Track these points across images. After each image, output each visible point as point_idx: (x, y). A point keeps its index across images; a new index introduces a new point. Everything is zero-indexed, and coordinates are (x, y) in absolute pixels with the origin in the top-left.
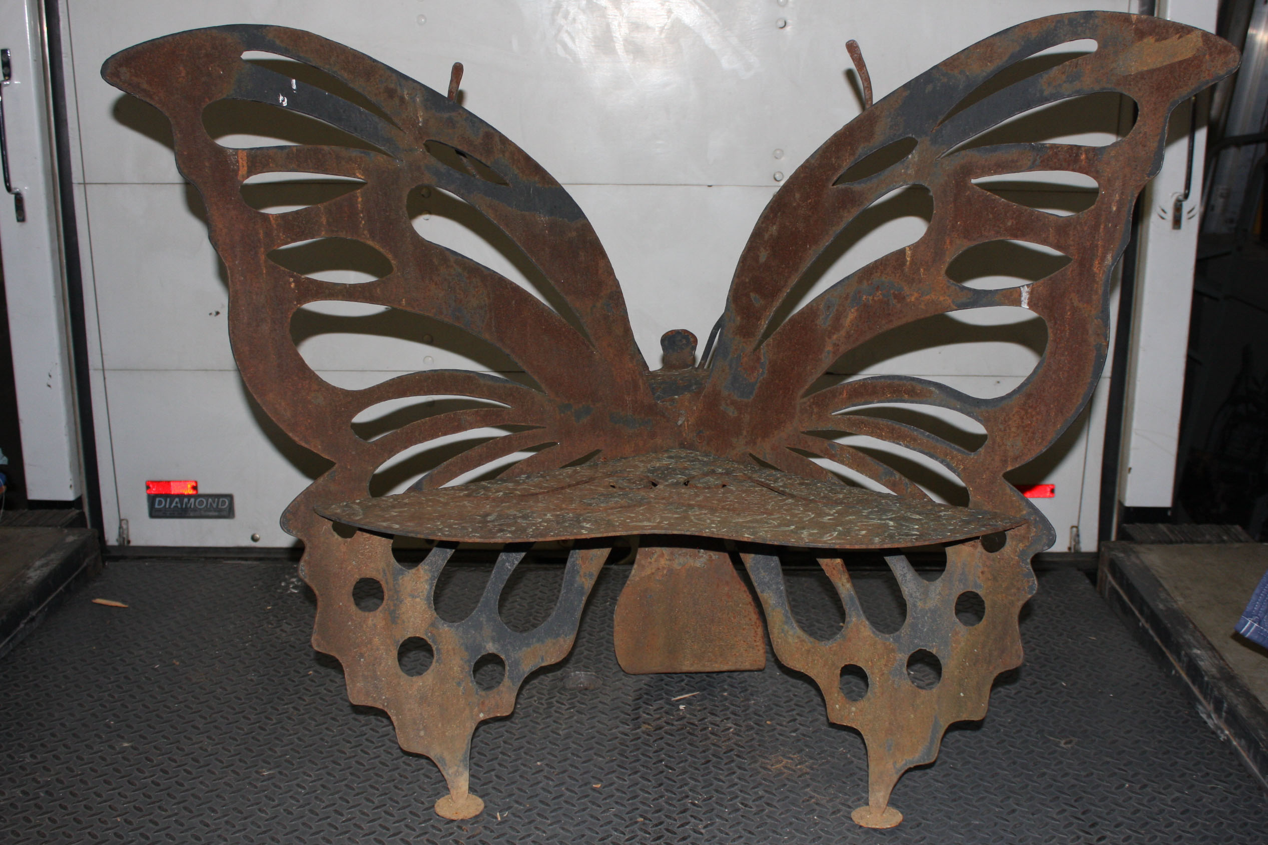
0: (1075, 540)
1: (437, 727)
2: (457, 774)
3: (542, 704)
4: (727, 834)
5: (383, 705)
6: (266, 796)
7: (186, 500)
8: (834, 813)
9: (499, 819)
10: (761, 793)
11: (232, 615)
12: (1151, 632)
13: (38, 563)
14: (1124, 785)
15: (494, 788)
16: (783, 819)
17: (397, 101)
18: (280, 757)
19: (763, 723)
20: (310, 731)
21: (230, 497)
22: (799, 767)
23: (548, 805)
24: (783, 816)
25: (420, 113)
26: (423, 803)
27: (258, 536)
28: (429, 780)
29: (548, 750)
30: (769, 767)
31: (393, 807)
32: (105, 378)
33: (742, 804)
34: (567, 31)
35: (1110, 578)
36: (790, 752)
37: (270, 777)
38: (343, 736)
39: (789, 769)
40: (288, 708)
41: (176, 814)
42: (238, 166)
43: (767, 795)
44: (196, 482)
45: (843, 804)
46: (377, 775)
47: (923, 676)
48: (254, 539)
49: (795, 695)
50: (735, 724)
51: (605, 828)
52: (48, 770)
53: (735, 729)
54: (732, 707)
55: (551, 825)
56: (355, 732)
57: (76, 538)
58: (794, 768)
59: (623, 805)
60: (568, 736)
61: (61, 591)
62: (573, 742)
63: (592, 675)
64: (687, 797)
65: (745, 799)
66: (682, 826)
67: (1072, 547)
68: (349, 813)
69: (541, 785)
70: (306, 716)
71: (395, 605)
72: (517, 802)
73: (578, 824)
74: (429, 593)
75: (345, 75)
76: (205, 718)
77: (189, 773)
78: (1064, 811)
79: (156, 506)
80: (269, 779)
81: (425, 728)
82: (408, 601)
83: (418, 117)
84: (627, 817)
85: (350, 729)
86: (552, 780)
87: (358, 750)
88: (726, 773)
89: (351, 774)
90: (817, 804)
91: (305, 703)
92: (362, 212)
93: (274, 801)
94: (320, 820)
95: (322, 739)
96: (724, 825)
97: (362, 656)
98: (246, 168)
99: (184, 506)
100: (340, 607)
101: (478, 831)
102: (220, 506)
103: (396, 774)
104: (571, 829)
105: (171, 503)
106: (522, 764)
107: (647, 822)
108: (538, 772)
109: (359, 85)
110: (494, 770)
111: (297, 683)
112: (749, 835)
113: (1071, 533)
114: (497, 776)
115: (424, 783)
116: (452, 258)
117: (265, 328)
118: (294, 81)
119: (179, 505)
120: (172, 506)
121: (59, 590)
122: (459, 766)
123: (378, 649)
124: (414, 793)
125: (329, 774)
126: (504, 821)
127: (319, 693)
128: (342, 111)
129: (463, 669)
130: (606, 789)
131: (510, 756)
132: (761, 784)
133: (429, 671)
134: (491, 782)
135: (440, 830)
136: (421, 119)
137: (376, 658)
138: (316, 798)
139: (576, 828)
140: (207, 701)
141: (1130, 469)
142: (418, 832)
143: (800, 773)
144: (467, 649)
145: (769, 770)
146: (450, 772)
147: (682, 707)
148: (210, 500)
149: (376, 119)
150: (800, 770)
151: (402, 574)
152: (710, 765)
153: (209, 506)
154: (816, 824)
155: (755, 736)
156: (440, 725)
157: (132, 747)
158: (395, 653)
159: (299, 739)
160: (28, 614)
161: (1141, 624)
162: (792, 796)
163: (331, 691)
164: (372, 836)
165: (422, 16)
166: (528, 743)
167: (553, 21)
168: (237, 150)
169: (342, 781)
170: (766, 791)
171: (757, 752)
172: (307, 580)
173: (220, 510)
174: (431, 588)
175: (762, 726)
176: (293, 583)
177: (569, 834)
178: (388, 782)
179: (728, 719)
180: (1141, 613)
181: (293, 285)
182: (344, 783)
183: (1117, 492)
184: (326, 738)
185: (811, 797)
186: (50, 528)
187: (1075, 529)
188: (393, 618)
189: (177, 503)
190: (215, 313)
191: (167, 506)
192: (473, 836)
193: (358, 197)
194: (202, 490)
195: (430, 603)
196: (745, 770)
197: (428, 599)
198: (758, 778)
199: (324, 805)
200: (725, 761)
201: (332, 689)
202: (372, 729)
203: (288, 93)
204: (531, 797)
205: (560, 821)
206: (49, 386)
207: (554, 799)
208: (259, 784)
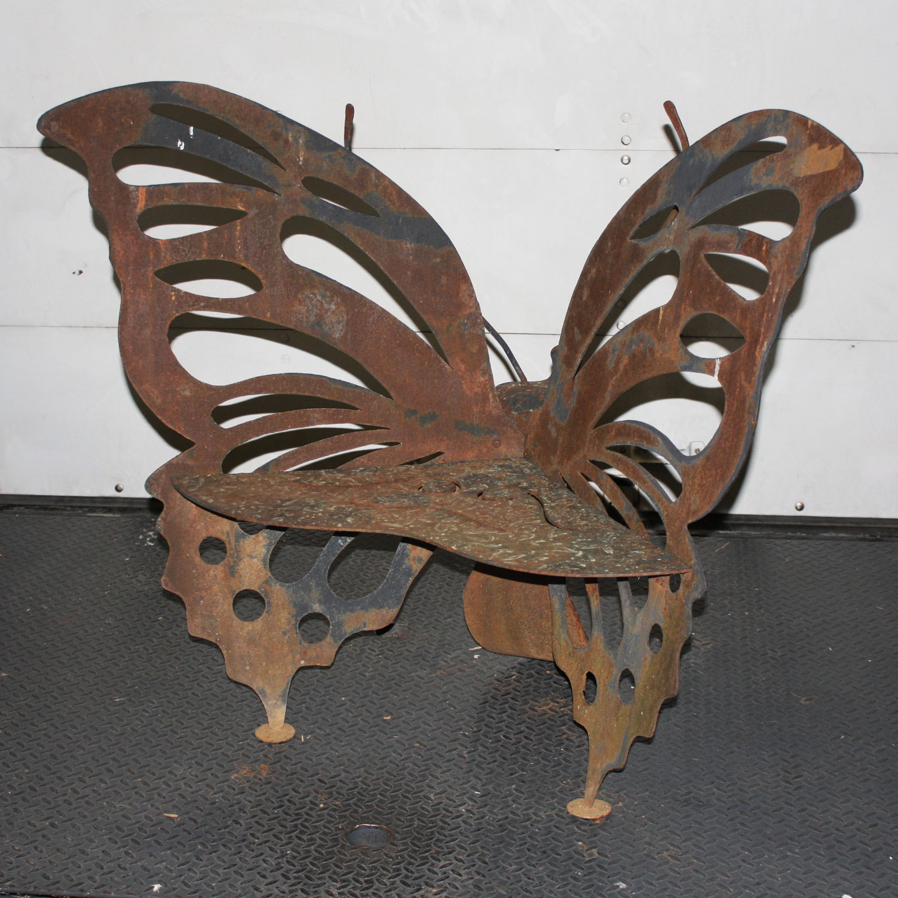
1: (261, 665)
2: (275, 706)
3: (356, 650)
4: (485, 758)
5: (216, 640)
6: (117, 718)
8: (578, 746)
9: (303, 740)
10: (523, 728)
11: (94, 565)
15: (303, 717)
16: (535, 749)
17: (281, 143)
18: (130, 687)
19: (543, 672)
20: (156, 667)
22: (562, 709)
23: (344, 731)
24: (535, 747)
25: (302, 153)
26: (243, 727)
28: (251, 709)
29: (353, 688)
30: (536, 708)
31: (218, 729)
33: (505, 736)
36: (558, 697)
37: (121, 703)
38: (183, 672)
40: (138, 648)
41: (45, 729)
42: (138, 201)
43: (527, 730)
46: (208, 704)
47: (702, 638)
48: (118, 489)
50: (518, 673)
51: (386, 750)
53: (518, 676)
55: (344, 746)
56: (193, 669)
58: (557, 710)
59: (405, 734)
60: (373, 678)
62: (376, 682)
63: (405, 626)
64: (460, 729)
65: (508, 733)
66: (450, 751)
68: (183, 732)
69: (342, 716)
70: (154, 655)
71: (234, 562)
72: (319, 728)
73: (365, 747)
74: (266, 555)
75: (237, 122)
76: (69, 655)
77: (55, 698)
78: (777, 754)
80: (120, 705)
81: (251, 665)
82: (246, 560)
83: (299, 157)
84: (406, 743)
85: (189, 666)
86: (352, 712)
87: (195, 684)
88: (498, 712)
89: (187, 702)
91: (153, 644)
92: (240, 239)
93: (123, 721)
94: (159, 737)
95: (165, 674)
96: (484, 752)
97: (202, 598)
98: (144, 202)
100: (187, 557)
101: (284, 749)
103: (224, 703)
104: (359, 750)
106: (329, 699)
107: (422, 747)
108: (341, 706)
109: (247, 130)
110: (304, 703)
111: (148, 627)
112: (503, 760)
114: (306, 708)
115: (246, 710)
116: (317, 279)
117: (147, 332)
118: (192, 128)
122: (278, 700)
123: (216, 595)
124: (237, 718)
125: (169, 702)
126: (306, 742)
127: (166, 636)
128: (230, 152)
129: (290, 622)
130: (394, 720)
131: (320, 692)
132: (524, 722)
133: (260, 619)
134: (301, 712)
135: (254, 747)
136: (301, 159)
137: (213, 602)
138: (157, 720)
139: (364, 750)
140: (71, 641)
142: (236, 748)
143: (561, 714)
144: (295, 605)
145: (536, 711)
146: (270, 703)
147: (476, 656)
149: (260, 158)
150: (563, 712)
151: (244, 538)
152: (487, 705)
154: (561, 754)
155: (532, 683)
156: (264, 664)
157: (8, 676)
158: (231, 600)
159: (147, 674)
162: (548, 732)
163: (177, 635)
164: (199, 750)
166: (338, 682)
168: (138, 187)
169: (179, 708)
170: (527, 727)
171: (531, 696)
172: (162, 533)
174: (268, 552)
175: (542, 675)
176: (150, 536)
177: (356, 753)
178: (217, 709)
179: (514, 668)
181: (173, 298)
182: (181, 709)
184: (169, 674)
185: (564, 734)
188: (232, 572)
190: (78, 272)
192: (280, 753)
193: (237, 226)
195: (266, 564)
196: (515, 709)
197: (264, 560)
198: (525, 717)
199: (162, 726)
200: (501, 702)
201: (177, 633)
202: (208, 667)
203: (186, 138)
204: (332, 725)
205: (351, 744)
207: (350, 727)
208: (111, 708)
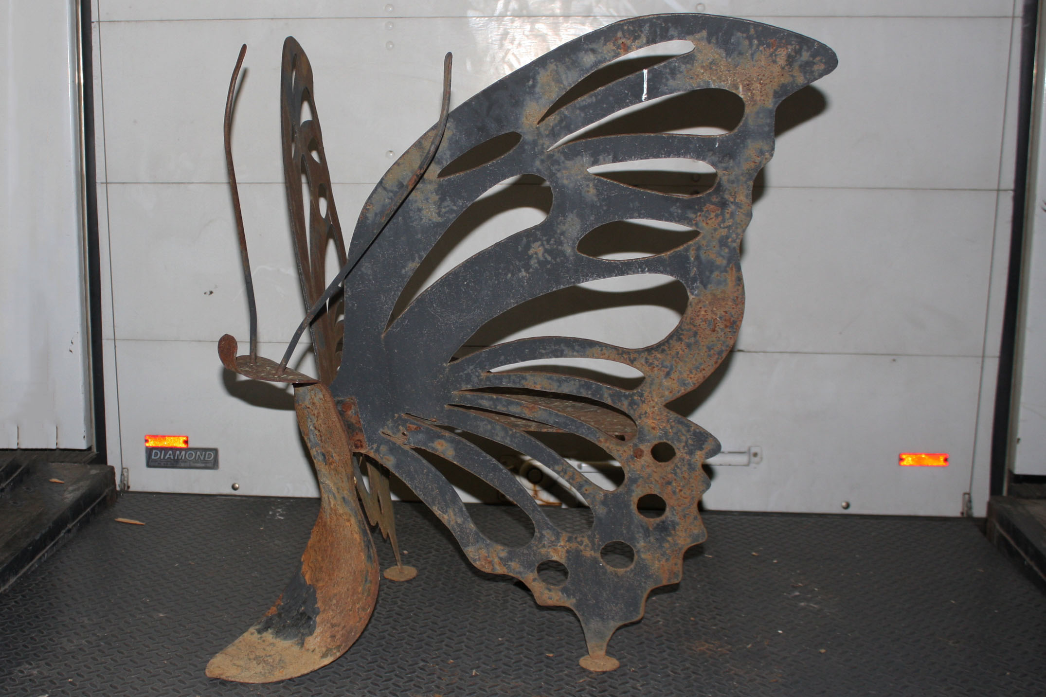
0: (967, 507)
3: (499, 600)
4: (660, 691)
7: (178, 452)
9: (471, 674)
10: (688, 665)
11: (232, 533)
12: (1036, 568)
13: (71, 488)
14: (1005, 674)
15: (465, 654)
16: (707, 683)
19: (687, 619)
21: (216, 451)
22: (719, 649)
23: (510, 666)
24: (707, 681)
26: (407, 661)
27: (237, 485)
28: (410, 646)
29: (507, 631)
30: (694, 648)
31: (384, 663)
32: (115, 347)
33: (672, 672)
34: (513, 54)
35: (998, 527)
36: (712, 640)
39: (711, 650)
43: (693, 667)
44: (187, 437)
45: (758, 675)
48: (234, 488)
49: (714, 601)
50: (664, 619)
51: (559, 683)
52: (104, 629)
53: (664, 622)
54: (661, 608)
55: (514, 679)
57: (98, 471)
58: (715, 650)
59: (572, 669)
60: (523, 622)
61: (88, 512)
62: (527, 626)
64: (626, 665)
65: (674, 669)
66: (623, 684)
67: (965, 512)
69: (503, 653)
72: (484, 664)
73: (536, 680)
76: (222, 601)
78: (952, 688)
79: (153, 457)
84: (576, 676)
86: (512, 651)
88: (657, 652)
90: (735, 674)
96: (657, 685)
99: (176, 458)
101: (454, 681)
102: (206, 459)
104: (531, 683)
105: (165, 455)
106: (486, 639)
107: (593, 680)
108: (499, 645)
112: (679, 693)
113: (964, 499)
115: (406, 648)
119: (172, 457)
120: (166, 458)
121: (87, 511)
124: (400, 654)
130: (557, 658)
131: (475, 634)
132: (687, 660)
134: (462, 650)
135: (424, 679)
139: (535, 682)
140: (222, 590)
141: (1018, 440)
142: (406, 679)
143: (720, 654)
145: (694, 651)
148: (198, 453)
150: (720, 651)
153: (197, 459)
154: (735, 688)
155: (681, 627)
157: (167, 617)
160: (66, 526)
161: (1025, 563)
162: (714, 668)
164: (369, 682)
165: (390, 42)
167: (501, 46)
170: (692, 664)
171: (684, 638)
173: (207, 462)
175: (687, 621)
177: (529, 686)
179: (658, 615)
180: (1026, 553)
183: (1007, 462)
185: (731, 670)
186: (76, 464)
187: (967, 496)
189: (170, 455)
190: (209, 293)
191: (162, 457)
192: (451, 684)
194: (191, 445)
196: (674, 650)
198: (685, 655)
200: (657, 643)
204: (496, 661)
205: (521, 677)
206: (71, 351)
207: (515, 663)
